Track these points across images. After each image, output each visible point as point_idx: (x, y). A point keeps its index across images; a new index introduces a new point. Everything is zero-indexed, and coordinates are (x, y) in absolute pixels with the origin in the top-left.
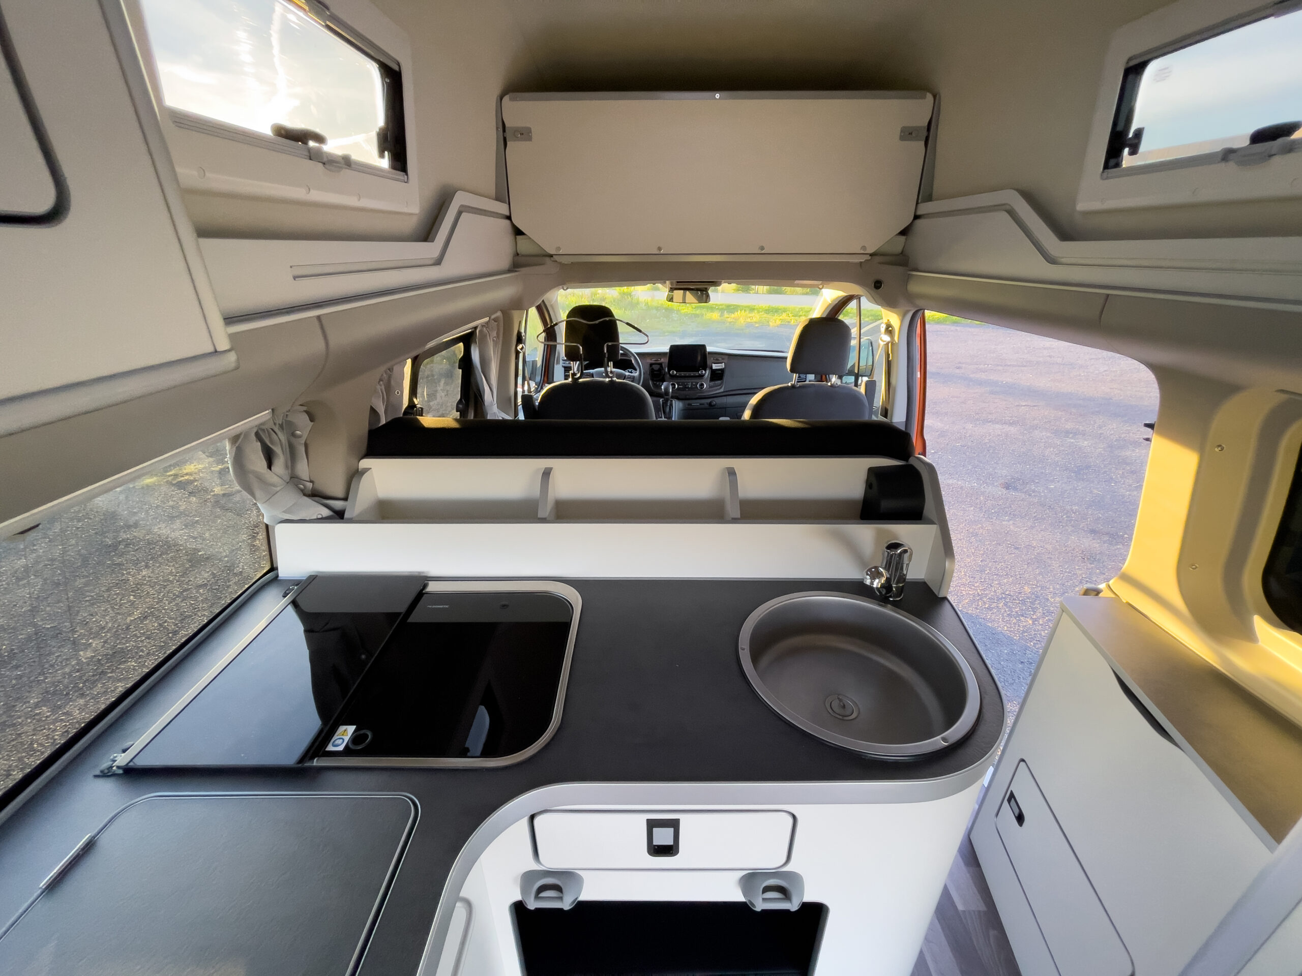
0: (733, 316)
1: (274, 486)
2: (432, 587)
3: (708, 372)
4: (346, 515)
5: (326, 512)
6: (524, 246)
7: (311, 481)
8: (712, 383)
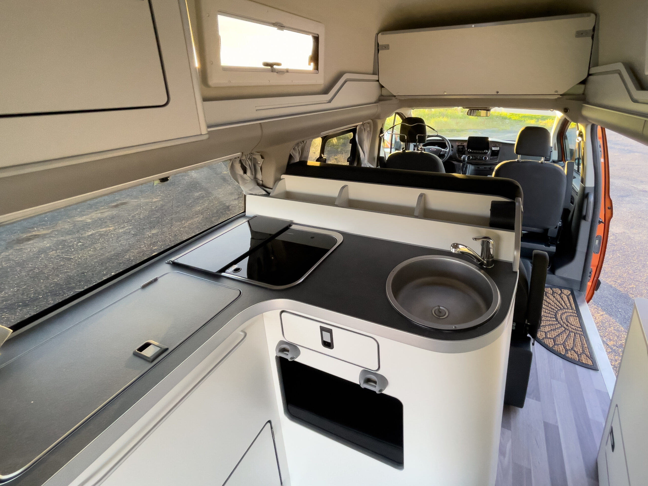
0: (544, 122)
1: (247, 180)
2: (293, 227)
3: (489, 151)
4: (270, 195)
5: (264, 193)
6: (384, 92)
7: (262, 181)
8: (492, 157)
